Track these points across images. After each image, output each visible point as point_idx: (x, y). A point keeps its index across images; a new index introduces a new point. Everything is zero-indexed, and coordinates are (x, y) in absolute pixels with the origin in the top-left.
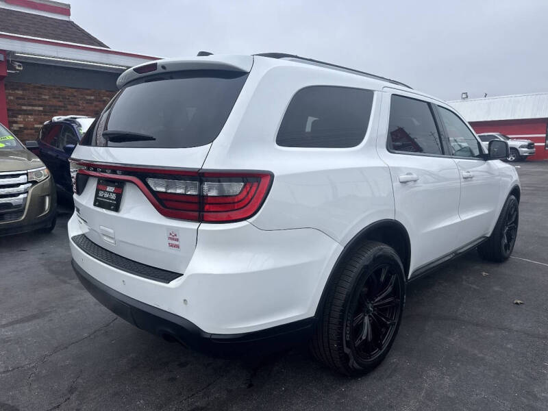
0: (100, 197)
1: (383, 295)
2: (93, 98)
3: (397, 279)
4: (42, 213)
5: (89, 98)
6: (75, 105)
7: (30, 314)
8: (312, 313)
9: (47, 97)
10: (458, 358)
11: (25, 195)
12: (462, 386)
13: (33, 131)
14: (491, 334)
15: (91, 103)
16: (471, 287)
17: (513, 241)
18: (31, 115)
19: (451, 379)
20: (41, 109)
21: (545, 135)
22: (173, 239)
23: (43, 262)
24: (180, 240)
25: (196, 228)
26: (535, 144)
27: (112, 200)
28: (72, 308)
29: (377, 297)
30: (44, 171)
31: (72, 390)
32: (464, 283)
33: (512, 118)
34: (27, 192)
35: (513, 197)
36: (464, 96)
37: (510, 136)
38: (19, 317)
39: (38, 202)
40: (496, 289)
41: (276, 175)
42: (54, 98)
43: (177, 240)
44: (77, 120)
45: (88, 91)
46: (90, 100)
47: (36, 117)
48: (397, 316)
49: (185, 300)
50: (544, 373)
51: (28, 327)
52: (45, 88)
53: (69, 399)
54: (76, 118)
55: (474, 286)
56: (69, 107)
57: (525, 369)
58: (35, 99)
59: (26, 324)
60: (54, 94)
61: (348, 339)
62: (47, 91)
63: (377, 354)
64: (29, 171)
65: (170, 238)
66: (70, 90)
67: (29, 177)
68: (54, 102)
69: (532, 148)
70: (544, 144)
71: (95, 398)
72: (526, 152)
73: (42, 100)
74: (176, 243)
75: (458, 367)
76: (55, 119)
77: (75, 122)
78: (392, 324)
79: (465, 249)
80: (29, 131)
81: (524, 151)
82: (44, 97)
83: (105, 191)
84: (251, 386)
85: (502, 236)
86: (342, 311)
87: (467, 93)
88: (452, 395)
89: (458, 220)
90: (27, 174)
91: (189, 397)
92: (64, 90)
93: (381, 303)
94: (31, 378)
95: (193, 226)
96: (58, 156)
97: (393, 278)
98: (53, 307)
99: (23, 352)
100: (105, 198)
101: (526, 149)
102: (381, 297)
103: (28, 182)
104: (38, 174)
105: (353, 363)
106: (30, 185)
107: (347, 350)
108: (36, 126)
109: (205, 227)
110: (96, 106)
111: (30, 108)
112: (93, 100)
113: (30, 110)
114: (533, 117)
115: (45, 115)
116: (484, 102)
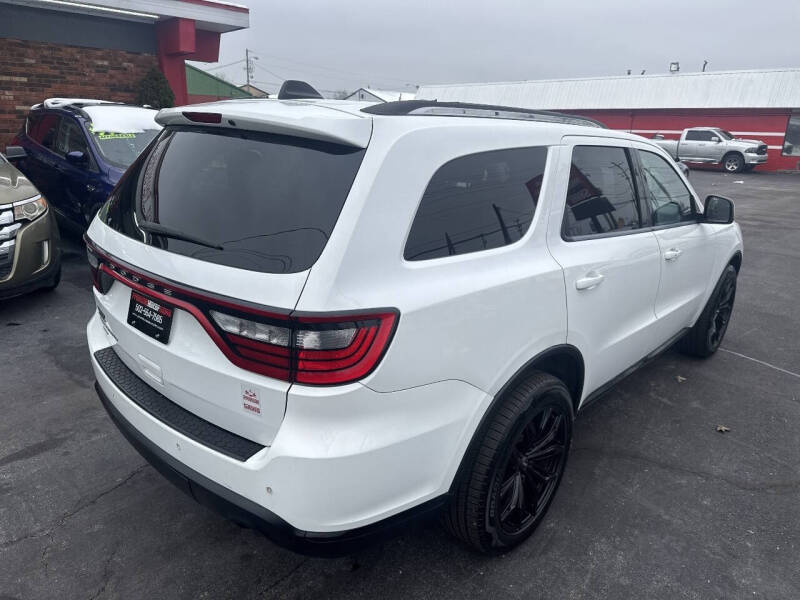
0: (138, 313)
1: (542, 445)
2: (106, 63)
3: (562, 421)
4: (40, 267)
5: (100, 63)
6: (80, 74)
7: (35, 442)
8: (446, 489)
9: (33, 61)
10: (637, 521)
11: (12, 242)
12: (640, 568)
13: (13, 117)
14: (684, 482)
15: (104, 72)
16: (660, 402)
17: (724, 327)
18: (9, 89)
19: (625, 557)
20: (25, 80)
21: (783, 134)
22: (251, 400)
23: (45, 346)
24: (261, 402)
25: (286, 391)
26: (769, 147)
27: (157, 323)
28: (96, 431)
29: (534, 447)
30: (38, 200)
31: (106, 575)
32: (652, 394)
33: (741, 106)
34: (15, 238)
35: (731, 268)
36: (674, 67)
37: (733, 133)
38: (20, 448)
39: (32, 251)
40: (695, 404)
41: (402, 312)
42: (43, 62)
43: (257, 402)
44: (85, 109)
45: (99, 53)
46: (102, 66)
47: (18, 93)
48: (560, 467)
49: (268, 488)
50: (747, 546)
51: (33, 466)
52: (29, 47)
53: (103, 589)
54: (81, 105)
55: (665, 400)
56: (68, 78)
57: (723, 539)
58: (14, 65)
59: (31, 460)
60: (43, 56)
61: (492, 515)
62: (30, 51)
63: (529, 521)
64: (15, 204)
65: (245, 397)
66: (69, 50)
67: (16, 213)
68: (47, 70)
69: (764, 153)
70: (780, 147)
71: (140, 589)
72: (753, 159)
73: (23, 65)
74: (257, 406)
75: (636, 537)
76: (49, 102)
77: (80, 113)
78: (552, 480)
79: (658, 351)
80: (7, 116)
81: (752, 158)
82: (27, 61)
83: (145, 307)
84: (356, 567)
85: (709, 326)
86: (485, 480)
87: (677, 64)
88: (625, 581)
89: (653, 320)
90: (12, 209)
91: (271, 587)
92: (60, 50)
93: (540, 453)
94: (47, 555)
95: (281, 386)
96: (56, 166)
97: (558, 420)
98: (67, 431)
99: (31, 510)
100: (145, 317)
101: (755, 155)
102: (540, 446)
103: (15, 222)
104: (30, 208)
105: (496, 541)
106: (19, 225)
107: (489, 528)
108: (18, 108)
109: (298, 390)
110: (112, 77)
111: (7, 78)
112: (107, 67)
113: (7, 82)
114: (771, 106)
115: (31, 90)
116: (702, 78)
